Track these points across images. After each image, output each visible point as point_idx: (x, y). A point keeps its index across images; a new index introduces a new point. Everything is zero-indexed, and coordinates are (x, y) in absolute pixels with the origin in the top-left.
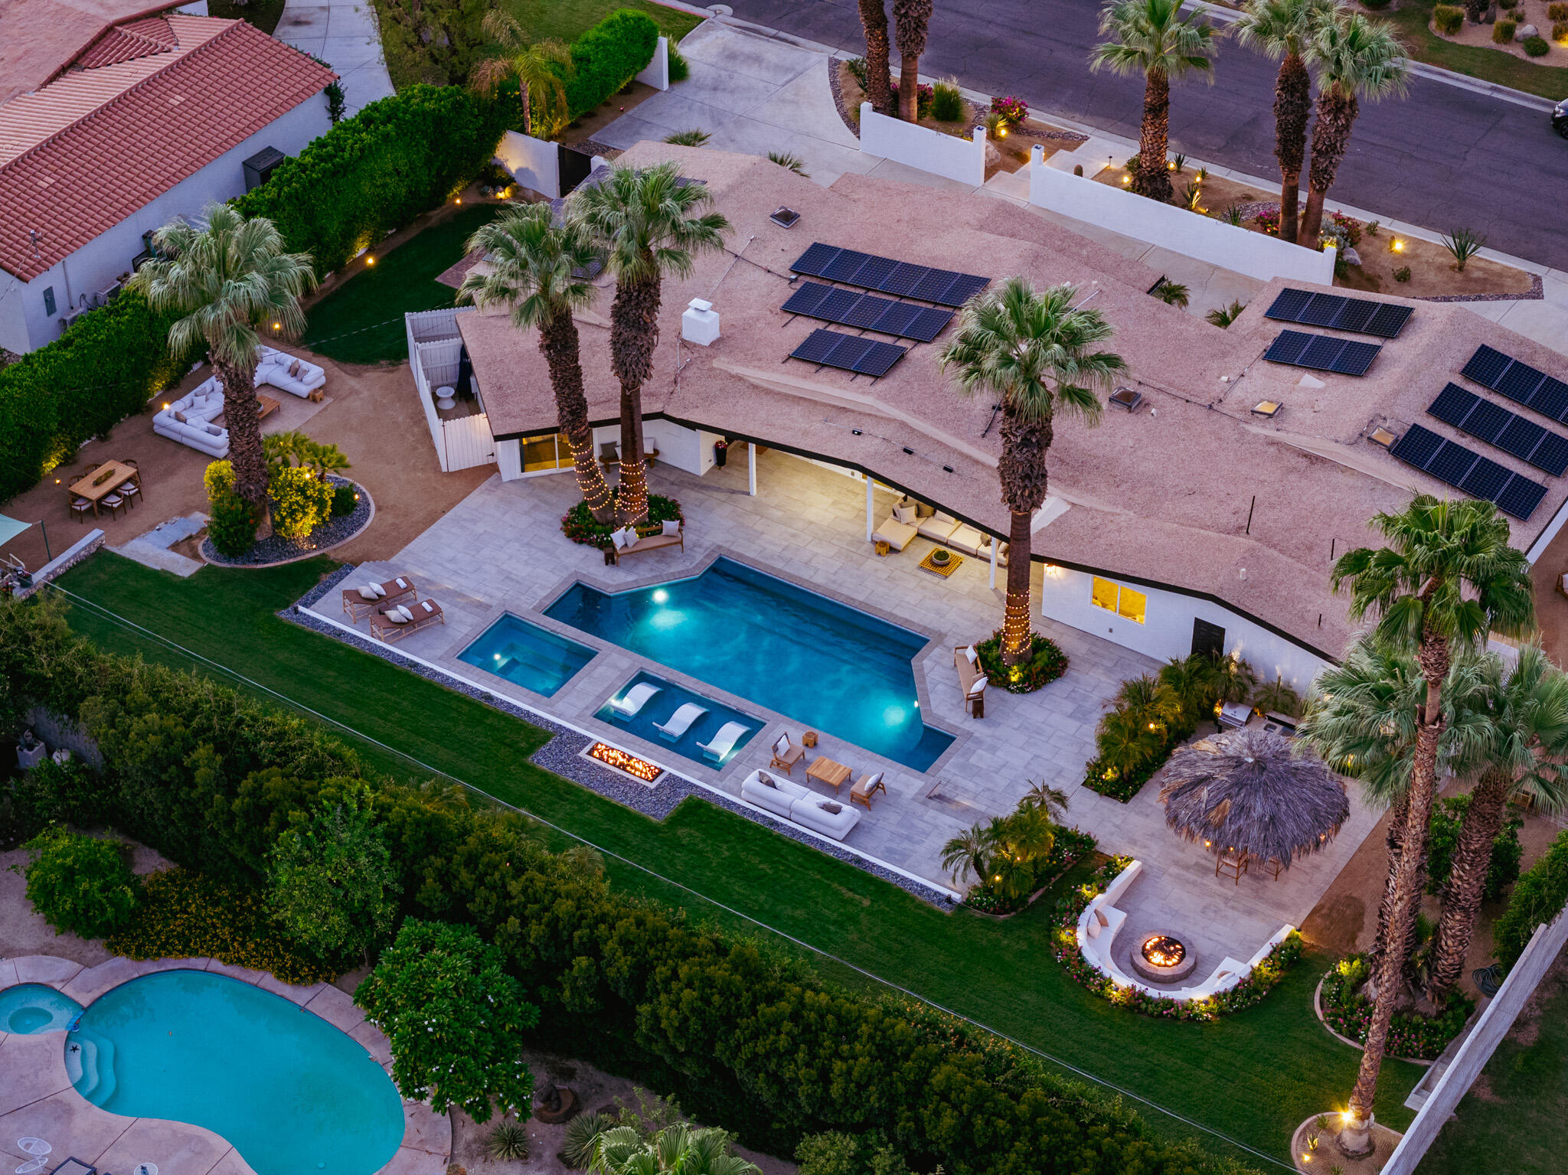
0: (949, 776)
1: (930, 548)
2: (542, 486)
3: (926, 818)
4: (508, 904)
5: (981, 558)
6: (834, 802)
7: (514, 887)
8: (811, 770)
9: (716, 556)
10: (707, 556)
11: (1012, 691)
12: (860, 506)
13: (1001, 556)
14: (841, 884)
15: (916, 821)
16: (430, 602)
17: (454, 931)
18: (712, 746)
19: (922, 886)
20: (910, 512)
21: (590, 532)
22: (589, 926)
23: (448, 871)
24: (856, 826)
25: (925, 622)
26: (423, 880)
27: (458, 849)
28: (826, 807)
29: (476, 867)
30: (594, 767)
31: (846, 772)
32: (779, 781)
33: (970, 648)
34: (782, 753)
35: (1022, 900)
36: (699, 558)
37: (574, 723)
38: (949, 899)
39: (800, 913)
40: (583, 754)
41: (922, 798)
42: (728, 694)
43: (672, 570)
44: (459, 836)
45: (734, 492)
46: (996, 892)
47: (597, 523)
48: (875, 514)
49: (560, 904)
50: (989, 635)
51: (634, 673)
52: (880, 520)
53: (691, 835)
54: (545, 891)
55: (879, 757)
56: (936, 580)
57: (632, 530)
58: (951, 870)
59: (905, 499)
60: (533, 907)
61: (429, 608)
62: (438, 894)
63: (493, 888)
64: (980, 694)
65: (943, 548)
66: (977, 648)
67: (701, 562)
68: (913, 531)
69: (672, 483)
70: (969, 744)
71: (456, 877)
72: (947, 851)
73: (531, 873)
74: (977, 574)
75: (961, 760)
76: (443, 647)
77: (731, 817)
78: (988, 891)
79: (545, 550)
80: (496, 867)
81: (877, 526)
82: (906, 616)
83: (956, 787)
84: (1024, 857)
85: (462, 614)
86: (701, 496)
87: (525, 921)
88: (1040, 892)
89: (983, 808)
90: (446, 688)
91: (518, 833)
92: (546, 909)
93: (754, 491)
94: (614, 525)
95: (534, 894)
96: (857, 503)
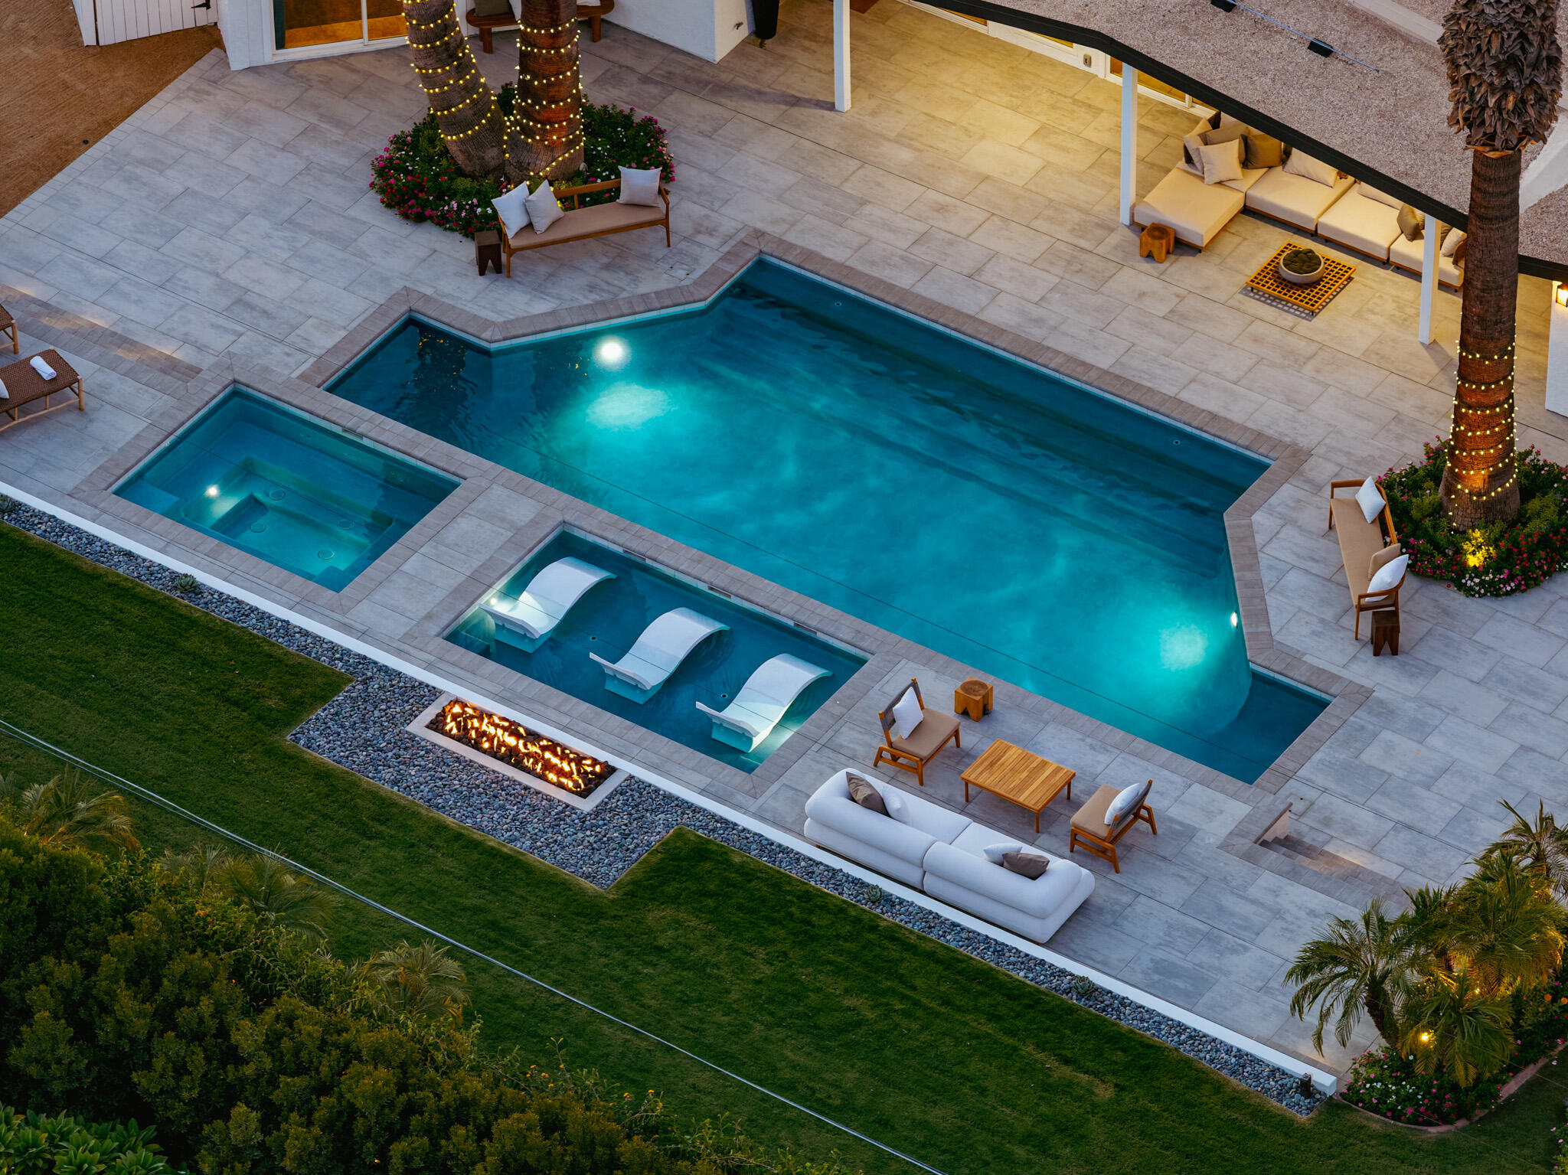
0: (1311, 794)
1: (1273, 243)
2: (327, 82)
3: (1253, 892)
4: (231, 1073)
5: (1399, 269)
6: (1029, 850)
7: (247, 1034)
8: (975, 773)
9: (750, 256)
10: (726, 257)
11: (1469, 592)
12: (1104, 138)
13: (1447, 264)
14: (1041, 1047)
15: (1229, 901)
16: (51, 357)
17: (102, 1137)
18: (733, 713)
19: (1240, 1054)
20: (1225, 156)
21: (442, 195)
22: (428, 1131)
23: (87, 994)
24: (1084, 908)
25: (1259, 422)
26: (26, 1014)
27: (114, 940)
28: (1009, 862)
29: (156, 985)
30: (445, 758)
31: (1059, 779)
32: (896, 797)
33: (1369, 485)
34: (903, 730)
35: (1484, 1090)
36: (708, 259)
37: (399, 653)
38: (1306, 1086)
39: (942, 1115)
40: (418, 727)
41: (1245, 844)
42: (774, 588)
43: (644, 288)
44: (115, 913)
45: (796, 102)
46: (1419, 1069)
47: (460, 173)
48: (1140, 160)
49: (360, 1076)
50: (1412, 454)
51: (545, 534)
52: (1151, 173)
53: (678, 924)
54: (323, 1045)
55: (1140, 744)
56: (1288, 319)
57: (545, 190)
58: (1312, 1017)
59: (1215, 122)
60: (292, 1085)
61: (46, 370)
62: (64, 1050)
63: (197, 1037)
64: (1392, 594)
65: (1305, 243)
66: (1386, 485)
67: (713, 271)
68: (1231, 202)
69: (645, 80)
70: (1362, 717)
71: (105, 1009)
72: (1303, 969)
73: (288, 1002)
74: (1390, 307)
75: (1342, 755)
76: (78, 469)
77: (778, 882)
78: (1399, 1066)
79: (331, 237)
80: (204, 987)
81: (1145, 187)
82: (1212, 406)
83: (1327, 822)
84: (1491, 986)
85: (129, 386)
86: (715, 110)
87: (271, 1116)
88: (1528, 1073)
89: (1392, 871)
90: (87, 563)
91: (257, 911)
92: (323, 1089)
93: (845, 97)
94: (503, 180)
95: (296, 1053)
96: (1096, 132)
